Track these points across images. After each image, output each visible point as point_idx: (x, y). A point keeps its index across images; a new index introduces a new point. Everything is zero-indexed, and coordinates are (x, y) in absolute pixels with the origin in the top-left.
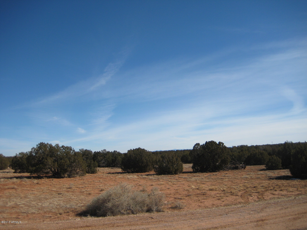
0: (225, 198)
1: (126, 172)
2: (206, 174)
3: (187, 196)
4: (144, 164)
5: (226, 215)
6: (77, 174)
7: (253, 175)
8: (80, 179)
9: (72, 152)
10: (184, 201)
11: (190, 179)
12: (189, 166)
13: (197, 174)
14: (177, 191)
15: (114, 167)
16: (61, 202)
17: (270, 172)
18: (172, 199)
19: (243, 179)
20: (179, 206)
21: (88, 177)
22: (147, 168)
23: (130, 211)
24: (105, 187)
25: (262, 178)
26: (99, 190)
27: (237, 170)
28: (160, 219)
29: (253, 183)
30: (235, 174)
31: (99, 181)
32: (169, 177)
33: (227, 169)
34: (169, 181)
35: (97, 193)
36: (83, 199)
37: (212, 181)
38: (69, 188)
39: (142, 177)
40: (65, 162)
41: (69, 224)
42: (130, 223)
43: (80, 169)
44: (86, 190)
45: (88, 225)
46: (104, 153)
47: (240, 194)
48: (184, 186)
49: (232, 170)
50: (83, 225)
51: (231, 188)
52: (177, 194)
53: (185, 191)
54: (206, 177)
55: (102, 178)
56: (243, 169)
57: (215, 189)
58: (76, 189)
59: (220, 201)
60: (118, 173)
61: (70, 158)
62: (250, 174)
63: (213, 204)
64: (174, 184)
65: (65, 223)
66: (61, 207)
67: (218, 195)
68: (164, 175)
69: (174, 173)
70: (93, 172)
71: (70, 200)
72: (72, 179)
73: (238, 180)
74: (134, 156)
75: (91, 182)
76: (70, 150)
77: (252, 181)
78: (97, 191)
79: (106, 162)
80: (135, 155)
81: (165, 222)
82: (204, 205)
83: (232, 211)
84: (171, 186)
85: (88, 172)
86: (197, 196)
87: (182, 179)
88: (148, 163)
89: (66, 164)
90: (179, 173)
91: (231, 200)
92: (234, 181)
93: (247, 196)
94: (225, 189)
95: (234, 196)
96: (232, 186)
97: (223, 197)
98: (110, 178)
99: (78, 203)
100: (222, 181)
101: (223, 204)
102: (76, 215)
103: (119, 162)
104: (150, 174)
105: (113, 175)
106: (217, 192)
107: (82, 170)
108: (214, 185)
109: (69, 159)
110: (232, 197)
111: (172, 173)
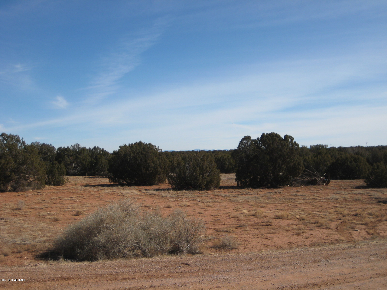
0: (308, 232)
1: (117, 183)
2: (261, 191)
3: (237, 227)
4: (150, 171)
5: (326, 262)
6: (29, 184)
7: (345, 194)
8: (35, 195)
9: (20, 145)
10: (234, 236)
11: (235, 198)
12: (227, 177)
13: (246, 191)
14: (216, 219)
15: (95, 176)
16: (4, 233)
17: (374, 191)
18: (211, 231)
19: (331, 200)
20: (229, 244)
21: (50, 190)
22: (155, 178)
23: (140, 251)
24: (84, 208)
25: (365, 201)
26: (72, 213)
27: (314, 186)
28: (204, 267)
29: (350, 208)
30: (313, 192)
31: (70, 199)
32: (196, 194)
33: (298, 183)
34: (199, 200)
35: (70, 219)
36: (46, 228)
37: (275, 203)
38: (17, 209)
39: (148, 193)
40: (7, 164)
41: (26, 273)
42: (147, 274)
43: (34, 178)
44: (48, 212)
45: (64, 276)
46: (76, 150)
47: (333, 225)
48: (227, 211)
49: (306, 185)
50: (56, 276)
51: (314, 215)
52: (218, 223)
53: (231, 218)
54: (263, 195)
55: (74, 193)
56: (326, 185)
57: (286, 215)
58: (30, 212)
59: (302, 237)
60: (103, 185)
61: (17, 156)
62: (341, 193)
63: (288, 242)
64: (208, 206)
65: (19, 271)
66: (5, 243)
67: (294, 227)
68: (188, 190)
69: (204, 187)
70: (58, 183)
71: (21, 231)
72: (20, 194)
73: (322, 202)
74: (132, 155)
75: (57, 199)
76: (16, 141)
77: (348, 205)
78: (69, 216)
79: (80, 166)
80: (134, 154)
81: (214, 272)
82: (273, 244)
83: (334, 255)
84: (204, 210)
85: (49, 183)
86: (255, 227)
87: (221, 198)
88: (157, 168)
89: (8, 166)
90: (212, 188)
91: (320, 236)
92: (315, 204)
93: (348, 230)
94: (303, 216)
95: (324, 228)
96: (315, 213)
97: (305, 231)
98: (89, 194)
99: (36, 235)
100: (294, 203)
101: (308, 243)
102: (36, 258)
103: (102, 166)
104: (160, 188)
105: (95, 189)
106: (291, 221)
107: (39, 179)
108: (281, 210)
109: (15, 157)
110: (321, 230)
111: (202, 188)
